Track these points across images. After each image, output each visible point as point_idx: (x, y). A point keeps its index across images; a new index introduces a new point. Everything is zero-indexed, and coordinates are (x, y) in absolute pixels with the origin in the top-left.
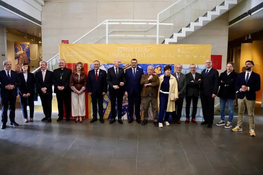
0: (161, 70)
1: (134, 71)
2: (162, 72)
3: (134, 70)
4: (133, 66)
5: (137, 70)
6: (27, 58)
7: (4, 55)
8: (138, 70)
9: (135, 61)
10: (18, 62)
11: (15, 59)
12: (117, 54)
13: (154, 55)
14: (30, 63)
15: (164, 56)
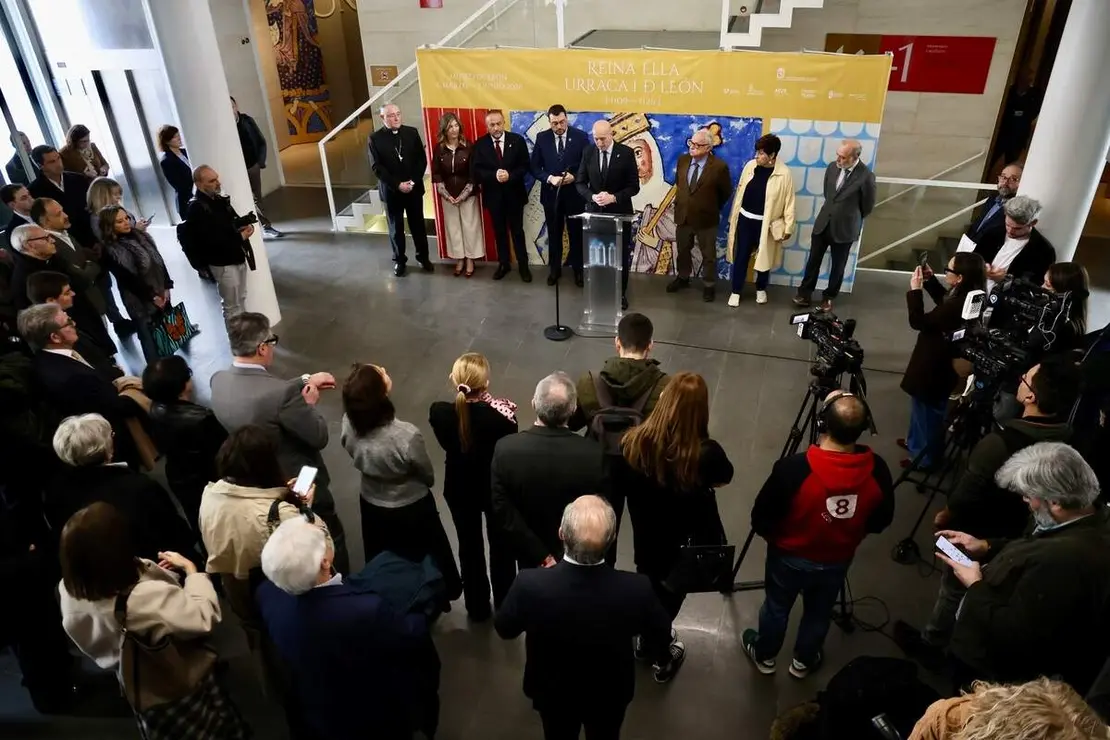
0: (719, 134)
2: (724, 141)
6: (306, 15)
7: (247, 40)
10: (281, 33)
11: (271, 24)
12: (586, 83)
14: (317, 31)
15: (732, 92)
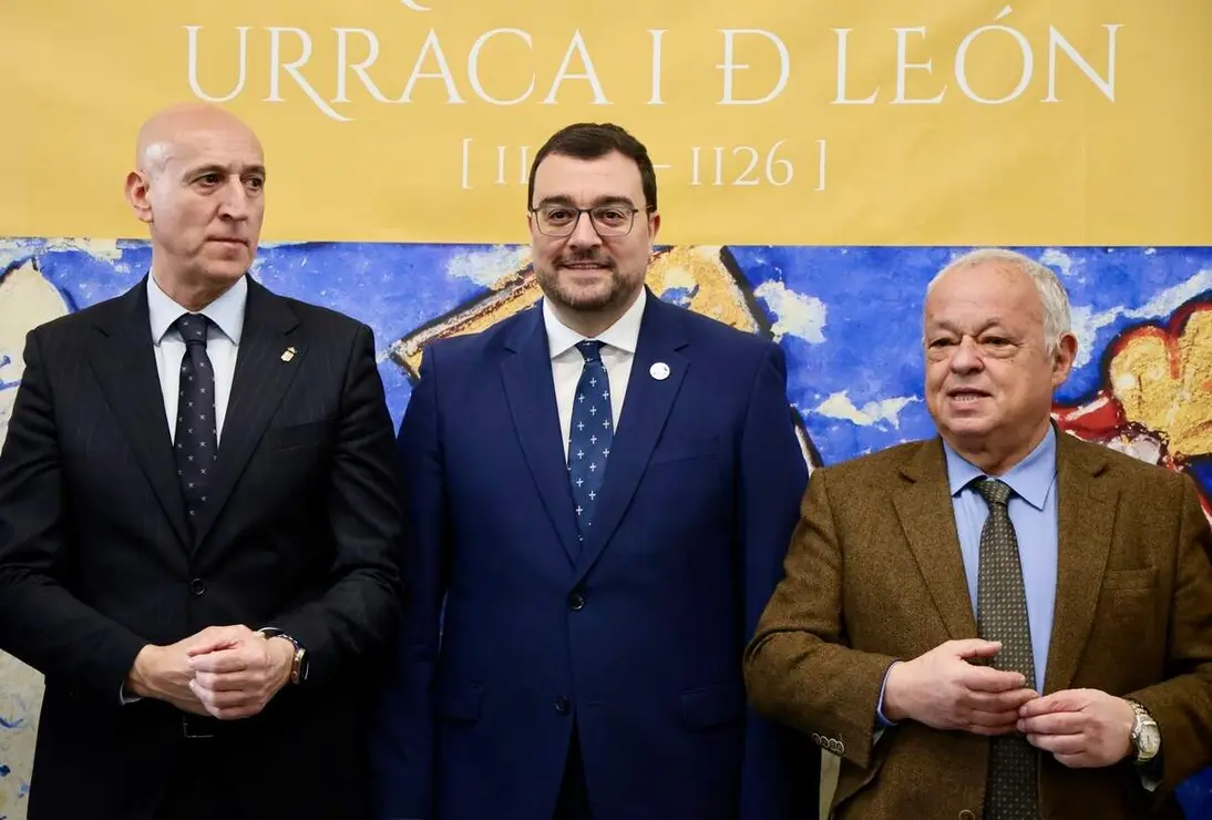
1: (592, 385)
3: (591, 351)
4: (569, 283)
5: (643, 358)
8: (660, 371)
9: (610, 176)
12: (325, 51)
13: (1094, 53)
